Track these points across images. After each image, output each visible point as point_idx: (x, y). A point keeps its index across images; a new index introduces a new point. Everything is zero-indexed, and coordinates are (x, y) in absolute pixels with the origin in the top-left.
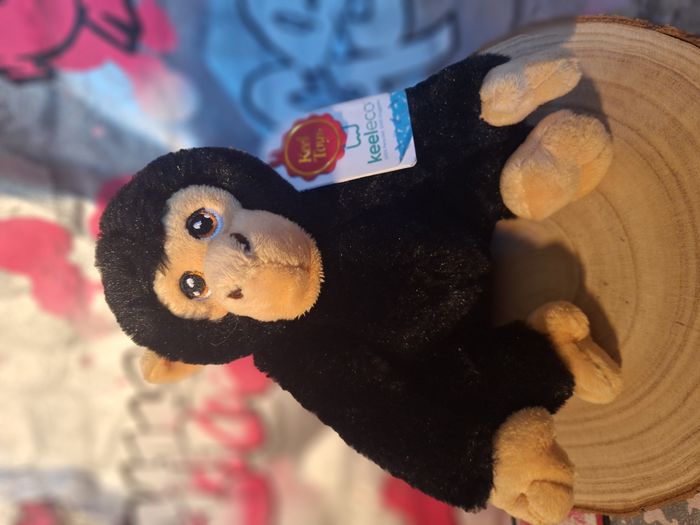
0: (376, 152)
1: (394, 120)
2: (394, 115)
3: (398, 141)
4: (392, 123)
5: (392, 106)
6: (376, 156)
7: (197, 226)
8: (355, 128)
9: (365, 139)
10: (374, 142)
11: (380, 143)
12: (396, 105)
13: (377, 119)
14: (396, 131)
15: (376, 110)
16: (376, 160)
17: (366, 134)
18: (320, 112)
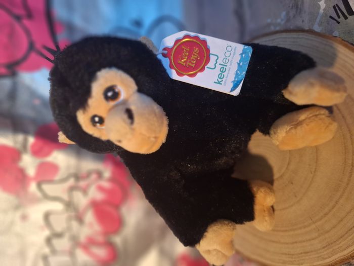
0: (220, 78)
1: (239, 64)
2: (240, 61)
3: (235, 78)
4: (237, 65)
5: (241, 54)
6: (220, 80)
7: (110, 94)
8: (216, 58)
9: (219, 67)
10: (222, 72)
11: (225, 74)
12: (244, 55)
13: (230, 58)
14: (237, 71)
15: (232, 52)
16: (219, 83)
17: (220, 64)
18: (202, 36)
